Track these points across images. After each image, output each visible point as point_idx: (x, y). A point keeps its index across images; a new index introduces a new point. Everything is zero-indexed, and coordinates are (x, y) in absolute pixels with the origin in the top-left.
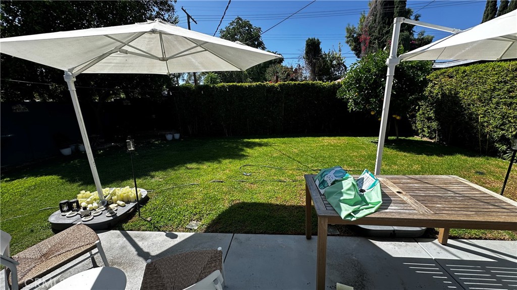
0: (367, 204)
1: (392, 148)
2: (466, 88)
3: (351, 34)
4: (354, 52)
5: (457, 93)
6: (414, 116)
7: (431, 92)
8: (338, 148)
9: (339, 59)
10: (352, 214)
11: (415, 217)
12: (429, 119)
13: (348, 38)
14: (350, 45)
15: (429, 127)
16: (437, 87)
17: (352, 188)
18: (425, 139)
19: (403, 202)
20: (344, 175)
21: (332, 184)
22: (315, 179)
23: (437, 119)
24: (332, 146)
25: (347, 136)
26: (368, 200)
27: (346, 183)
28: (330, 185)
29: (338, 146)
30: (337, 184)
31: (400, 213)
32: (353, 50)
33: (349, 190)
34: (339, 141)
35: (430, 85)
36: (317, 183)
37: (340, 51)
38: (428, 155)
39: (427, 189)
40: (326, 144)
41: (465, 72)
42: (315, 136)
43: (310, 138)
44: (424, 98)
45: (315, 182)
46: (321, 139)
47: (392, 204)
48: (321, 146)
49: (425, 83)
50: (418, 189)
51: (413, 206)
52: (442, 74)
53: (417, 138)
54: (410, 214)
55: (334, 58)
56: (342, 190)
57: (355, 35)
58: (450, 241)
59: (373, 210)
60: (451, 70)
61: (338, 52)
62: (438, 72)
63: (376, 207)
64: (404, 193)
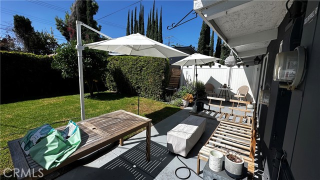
0: (71, 146)
1: (96, 99)
2: (123, 66)
3: (59, 24)
4: (64, 37)
5: (120, 68)
6: (105, 80)
7: (110, 67)
8: (57, 106)
9: (52, 39)
10: (56, 161)
11: (101, 142)
12: (112, 81)
13: (58, 25)
14: (61, 32)
15: (112, 85)
16: (112, 65)
17: (56, 140)
18: (112, 91)
19: (96, 134)
20: (50, 131)
21: (37, 143)
22: (21, 142)
23: (115, 81)
24: (52, 105)
25: (65, 95)
26: (71, 143)
27: (50, 138)
28: (35, 144)
29: (57, 104)
30: (42, 140)
31: (93, 143)
32: (63, 35)
33: (53, 142)
34: (58, 100)
35: (109, 63)
36: (23, 145)
37: (52, 33)
38: (113, 100)
39: (109, 121)
40: (45, 104)
41: (121, 59)
42: (34, 99)
43: (29, 102)
44: (108, 70)
45: (21, 145)
46: (40, 100)
47: (89, 139)
48: (41, 107)
49: (107, 62)
50: (105, 123)
51: (101, 135)
52: (113, 58)
53: (108, 91)
54: (98, 141)
55: (47, 38)
56: (47, 145)
57: (63, 26)
58: (125, 143)
59: (74, 150)
60: (117, 57)
61: (51, 34)
62: (112, 57)
63: (78, 145)
64: (96, 128)
